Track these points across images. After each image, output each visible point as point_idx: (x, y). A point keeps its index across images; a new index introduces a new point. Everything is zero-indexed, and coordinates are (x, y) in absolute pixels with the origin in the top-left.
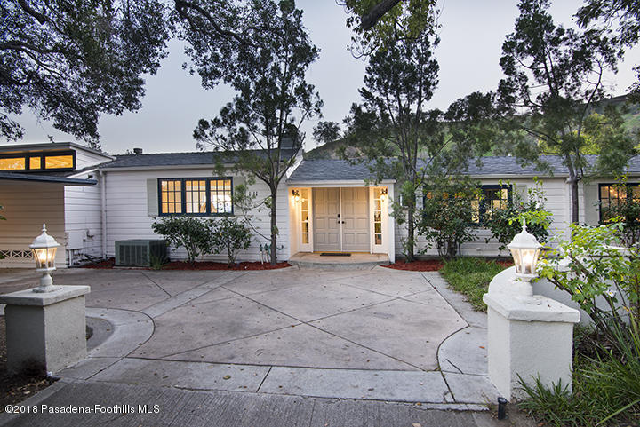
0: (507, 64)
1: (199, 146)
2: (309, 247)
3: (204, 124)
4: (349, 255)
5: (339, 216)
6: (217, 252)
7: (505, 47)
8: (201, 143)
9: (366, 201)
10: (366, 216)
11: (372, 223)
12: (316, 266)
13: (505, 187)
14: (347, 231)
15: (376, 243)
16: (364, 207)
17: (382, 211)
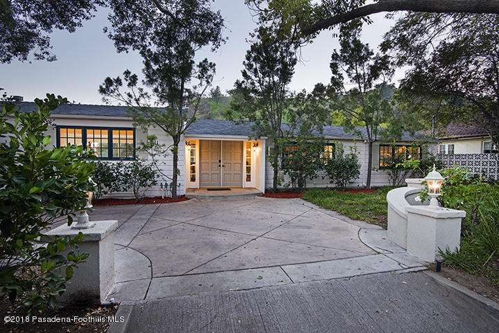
0: (334, 67)
1: (104, 99)
2: (196, 184)
3: (109, 82)
4: (229, 189)
5: (220, 161)
6: (125, 190)
7: (333, 57)
8: (106, 97)
9: (240, 151)
10: (240, 162)
11: (245, 166)
12: (212, 198)
13: (331, 144)
14: (225, 172)
15: (247, 181)
16: (239, 155)
17: (252, 158)
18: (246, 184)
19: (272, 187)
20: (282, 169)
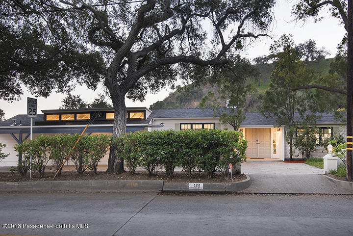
4: (263, 159)
5: (257, 141)
9: (269, 134)
10: (269, 141)
11: (272, 143)
13: (330, 128)
14: (261, 148)
15: (274, 153)
16: (269, 136)
17: (276, 138)
18: (273, 156)
19: (289, 157)
20: (295, 145)
